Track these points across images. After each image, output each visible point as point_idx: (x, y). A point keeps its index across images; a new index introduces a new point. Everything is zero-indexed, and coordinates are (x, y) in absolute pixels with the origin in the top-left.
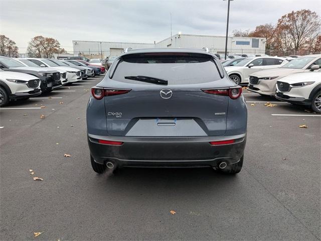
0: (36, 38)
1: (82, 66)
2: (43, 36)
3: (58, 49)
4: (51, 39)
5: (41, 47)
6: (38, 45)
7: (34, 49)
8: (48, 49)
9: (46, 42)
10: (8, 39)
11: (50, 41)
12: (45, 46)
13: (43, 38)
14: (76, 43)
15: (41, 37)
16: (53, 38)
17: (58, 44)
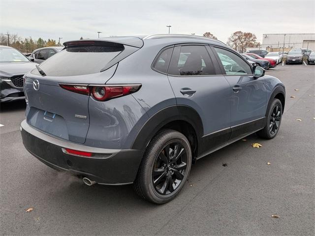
0: (235, 34)
1: (259, 58)
2: (242, 31)
3: (253, 43)
4: (249, 34)
5: (238, 42)
6: (236, 40)
7: (232, 43)
8: (244, 44)
9: (243, 37)
10: (212, 35)
11: (248, 35)
12: (243, 40)
13: (242, 33)
14: (266, 37)
15: (240, 32)
16: (251, 33)
17: (255, 38)
